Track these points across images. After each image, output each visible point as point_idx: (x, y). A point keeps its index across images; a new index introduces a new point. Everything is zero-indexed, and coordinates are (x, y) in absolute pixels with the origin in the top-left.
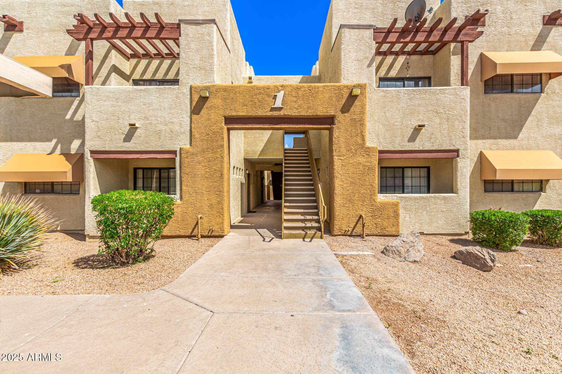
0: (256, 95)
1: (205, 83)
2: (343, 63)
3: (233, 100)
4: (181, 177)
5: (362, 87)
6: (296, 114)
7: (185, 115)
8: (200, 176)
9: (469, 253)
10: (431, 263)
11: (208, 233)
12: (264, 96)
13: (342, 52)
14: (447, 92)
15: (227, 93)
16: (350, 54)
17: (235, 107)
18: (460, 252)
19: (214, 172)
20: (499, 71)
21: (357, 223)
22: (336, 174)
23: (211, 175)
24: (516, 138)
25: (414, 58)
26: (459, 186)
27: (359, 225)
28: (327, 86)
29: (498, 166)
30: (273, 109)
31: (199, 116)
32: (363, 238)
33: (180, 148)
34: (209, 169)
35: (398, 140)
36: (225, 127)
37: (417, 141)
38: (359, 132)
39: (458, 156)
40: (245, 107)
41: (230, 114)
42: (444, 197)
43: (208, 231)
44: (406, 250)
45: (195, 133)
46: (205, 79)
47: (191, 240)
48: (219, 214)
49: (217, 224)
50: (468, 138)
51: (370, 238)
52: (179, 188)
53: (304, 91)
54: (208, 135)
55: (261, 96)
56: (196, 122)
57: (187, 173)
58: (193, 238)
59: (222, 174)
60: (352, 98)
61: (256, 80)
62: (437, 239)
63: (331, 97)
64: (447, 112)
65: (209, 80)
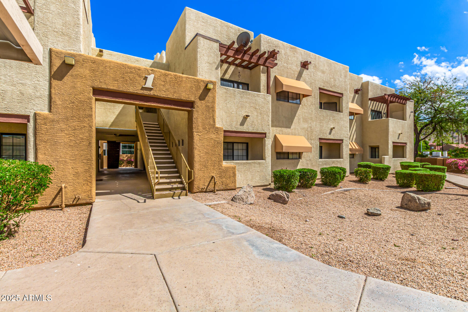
0: (127, 73)
1: (69, 50)
2: (199, 62)
3: (102, 73)
4: (35, 145)
5: (214, 83)
6: (164, 96)
7: (42, 79)
8: (62, 144)
9: (277, 195)
10: (260, 203)
11: (73, 202)
12: (135, 75)
13: (198, 54)
14: (260, 96)
15: (96, 65)
16: (204, 57)
17: (105, 80)
18: (273, 195)
19: (81, 140)
20: (284, 89)
21: (210, 182)
22: (195, 146)
23: (77, 143)
24: (290, 127)
25: (239, 69)
26: (266, 156)
27: (212, 184)
28: (189, 78)
29: (284, 144)
30: (143, 89)
31: (61, 82)
32: (215, 192)
33: (35, 114)
34: (74, 137)
35: (234, 124)
36: (94, 98)
37: (245, 126)
38: (211, 115)
39: (266, 137)
40: (116, 82)
41: (99, 86)
42: (259, 162)
43: (72, 200)
44: (246, 197)
45: (56, 98)
46: (69, 47)
47: (51, 211)
48: (86, 182)
49: (84, 192)
50: (270, 126)
51: (219, 192)
52: (33, 157)
53: (171, 78)
54: (73, 103)
55: (132, 75)
56: (57, 88)
57: (46, 140)
58: (53, 209)
59: (90, 143)
60: (207, 90)
61: (107, 54)
62: (257, 189)
63: (192, 86)
64: (261, 109)
65: (74, 48)
